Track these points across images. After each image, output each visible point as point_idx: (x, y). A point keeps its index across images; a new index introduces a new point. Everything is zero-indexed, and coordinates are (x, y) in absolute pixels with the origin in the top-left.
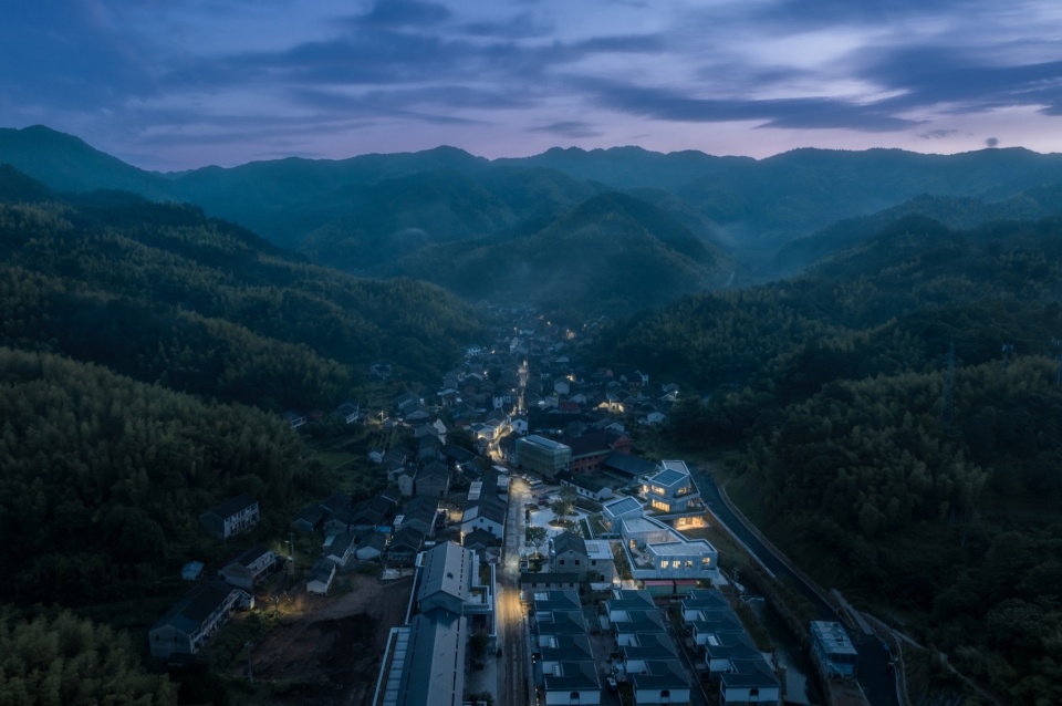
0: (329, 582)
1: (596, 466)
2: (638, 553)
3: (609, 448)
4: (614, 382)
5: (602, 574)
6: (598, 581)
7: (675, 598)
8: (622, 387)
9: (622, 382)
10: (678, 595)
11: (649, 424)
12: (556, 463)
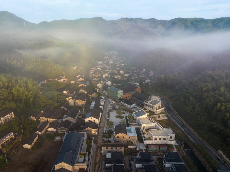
0: (33, 144)
1: (131, 96)
2: (145, 132)
3: (135, 91)
4: (136, 71)
5: (132, 141)
6: (131, 145)
7: (159, 152)
8: (138, 72)
9: (138, 71)
10: (160, 151)
11: (146, 83)
12: (118, 95)
